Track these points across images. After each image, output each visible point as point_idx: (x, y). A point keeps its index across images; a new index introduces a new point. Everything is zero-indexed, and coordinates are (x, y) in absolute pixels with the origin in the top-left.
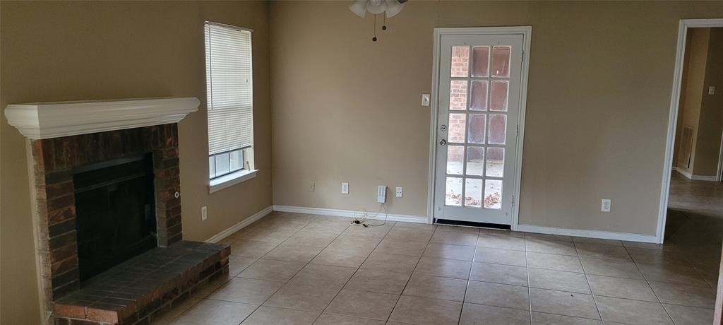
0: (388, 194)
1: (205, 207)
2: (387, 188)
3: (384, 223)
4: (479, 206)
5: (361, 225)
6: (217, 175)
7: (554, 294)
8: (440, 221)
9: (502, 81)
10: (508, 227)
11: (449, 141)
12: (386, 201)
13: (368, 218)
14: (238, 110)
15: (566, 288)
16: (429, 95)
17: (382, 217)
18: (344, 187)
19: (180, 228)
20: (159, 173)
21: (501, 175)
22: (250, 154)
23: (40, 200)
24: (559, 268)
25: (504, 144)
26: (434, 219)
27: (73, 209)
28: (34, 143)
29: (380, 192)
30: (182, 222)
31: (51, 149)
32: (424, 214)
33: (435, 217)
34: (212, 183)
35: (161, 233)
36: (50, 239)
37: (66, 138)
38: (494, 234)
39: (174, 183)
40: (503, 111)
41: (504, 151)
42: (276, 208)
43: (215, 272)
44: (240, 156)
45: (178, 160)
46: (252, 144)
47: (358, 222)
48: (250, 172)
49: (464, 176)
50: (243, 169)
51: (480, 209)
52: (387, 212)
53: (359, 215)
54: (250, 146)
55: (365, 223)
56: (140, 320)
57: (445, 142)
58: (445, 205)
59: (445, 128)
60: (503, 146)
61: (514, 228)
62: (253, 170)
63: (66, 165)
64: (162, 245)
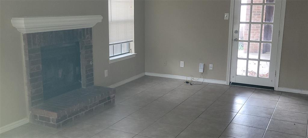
0: (205, 68)
1: (107, 71)
2: (204, 65)
3: (202, 83)
4: (256, 76)
5: (189, 84)
6: (114, 55)
7: (284, 123)
8: (233, 84)
9: (271, 6)
10: (273, 88)
11: (240, 39)
12: (203, 72)
13: (194, 80)
14: (126, 22)
15: (293, 120)
16: (228, 14)
17: (201, 80)
18: (182, 64)
19: (92, 80)
20: (83, 52)
21: (269, 59)
22: (132, 45)
23: (26, 61)
24: (294, 110)
25: (271, 41)
26: (230, 82)
27: (41, 66)
28: (24, 35)
29: (200, 67)
30: (94, 76)
31: (31, 38)
32: (224, 79)
33: (231, 81)
34: (111, 59)
35: (83, 81)
36: (30, 78)
37: (38, 33)
38: (263, 92)
39: (90, 57)
40: (271, 22)
41: (271, 45)
42: (147, 74)
43: (107, 101)
44: (127, 45)
45: (92, 46)
46: (133, 40)
47: (187, 82)
48: (132, 54)
49: (248, 59)
50: (129, 52)
51: (256, 77)
52: (204, 78)
53: (189, 79)
54: (132, 41)
55: (191, 83)
56: (68, 119)
57: (237, 40)
58: (236, 75)
59: (237, 32)
60: (270, 42)
61: (276, 89)
62: (133, 53)
63: (37, 45)
64: (83, 87)
